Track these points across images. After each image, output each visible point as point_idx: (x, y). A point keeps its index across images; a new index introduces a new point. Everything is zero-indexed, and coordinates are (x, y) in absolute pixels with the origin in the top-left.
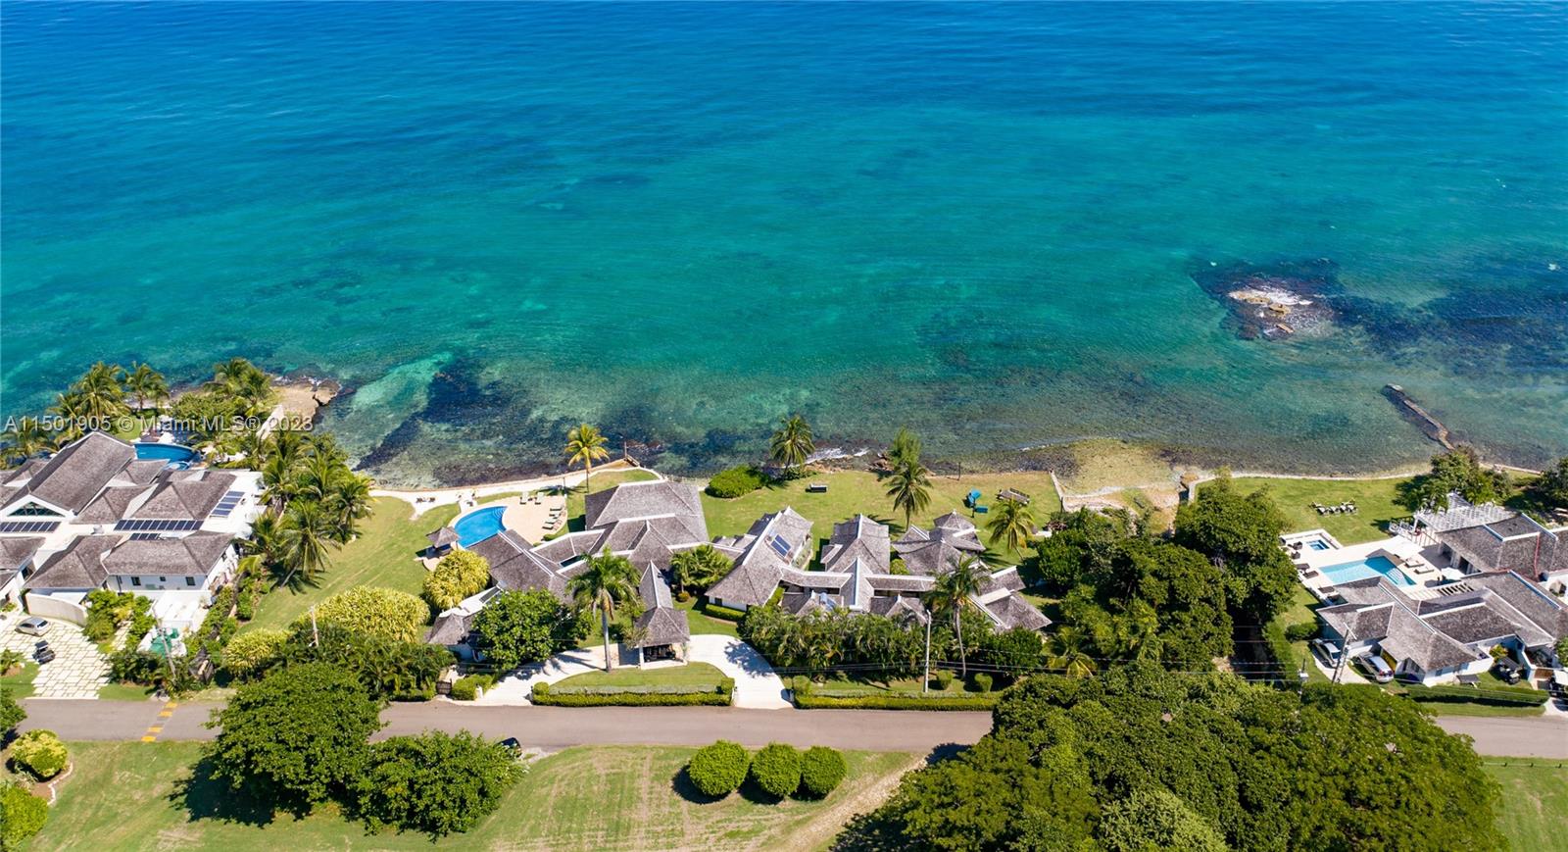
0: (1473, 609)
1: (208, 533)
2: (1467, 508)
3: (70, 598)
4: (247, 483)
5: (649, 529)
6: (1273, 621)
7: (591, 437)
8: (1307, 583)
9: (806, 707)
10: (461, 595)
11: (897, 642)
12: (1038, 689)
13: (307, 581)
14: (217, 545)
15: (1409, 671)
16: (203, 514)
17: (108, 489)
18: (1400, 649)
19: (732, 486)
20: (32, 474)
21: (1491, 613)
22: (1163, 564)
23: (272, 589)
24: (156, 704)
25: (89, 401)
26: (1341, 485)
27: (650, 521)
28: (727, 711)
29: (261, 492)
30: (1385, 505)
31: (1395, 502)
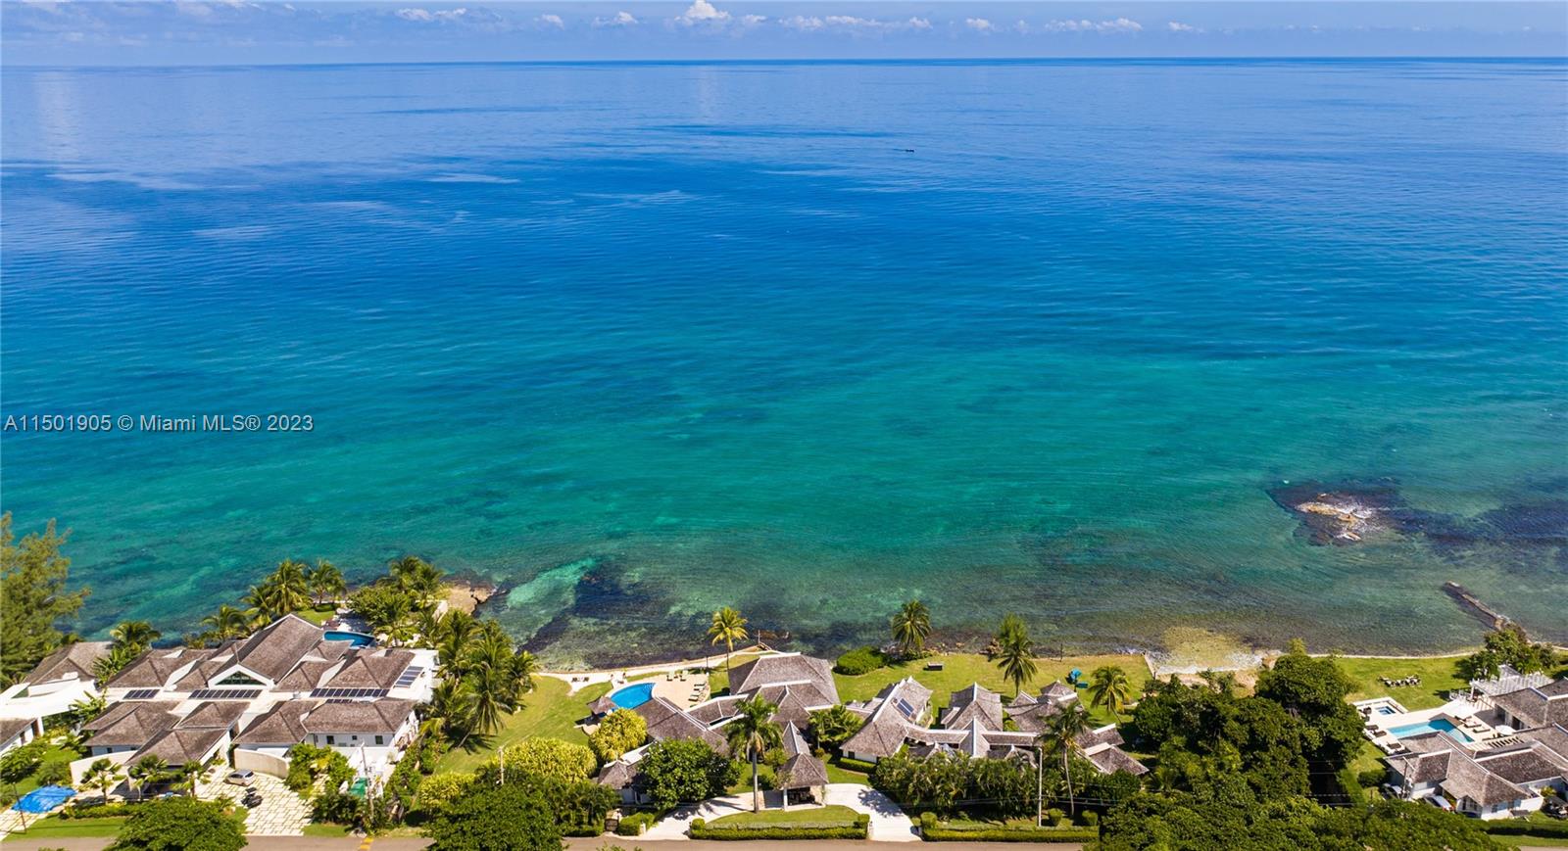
0: (1522, 754)
1: (394, 699)
2: (1518, 677)
3: (272, 753)
4: (425, 659)
5: (788, 693)
6: (1346, 768)
7: (733, 618)
8: (1376, 741)
9: (934, 840)
10: (623, 749)
11: (1012, 780)
12: (1138, 804)
13: (480, 743)
14: (403, 706)
15: (1469, 809)
16: (389, 684)
17: (302, 663)
18: (1458, 788)
19: (858, 664)
20: (234, 651)
21: (1538, 758)
22: (1243, 710)
23: (449, 750)
24: (355, 839)
25: (280, 591)
26: (1405, 663)
27: (789, 686)
28: (864, 844)
29: (437, 668)
30: (1446, 678)
31: (1455, 676)
